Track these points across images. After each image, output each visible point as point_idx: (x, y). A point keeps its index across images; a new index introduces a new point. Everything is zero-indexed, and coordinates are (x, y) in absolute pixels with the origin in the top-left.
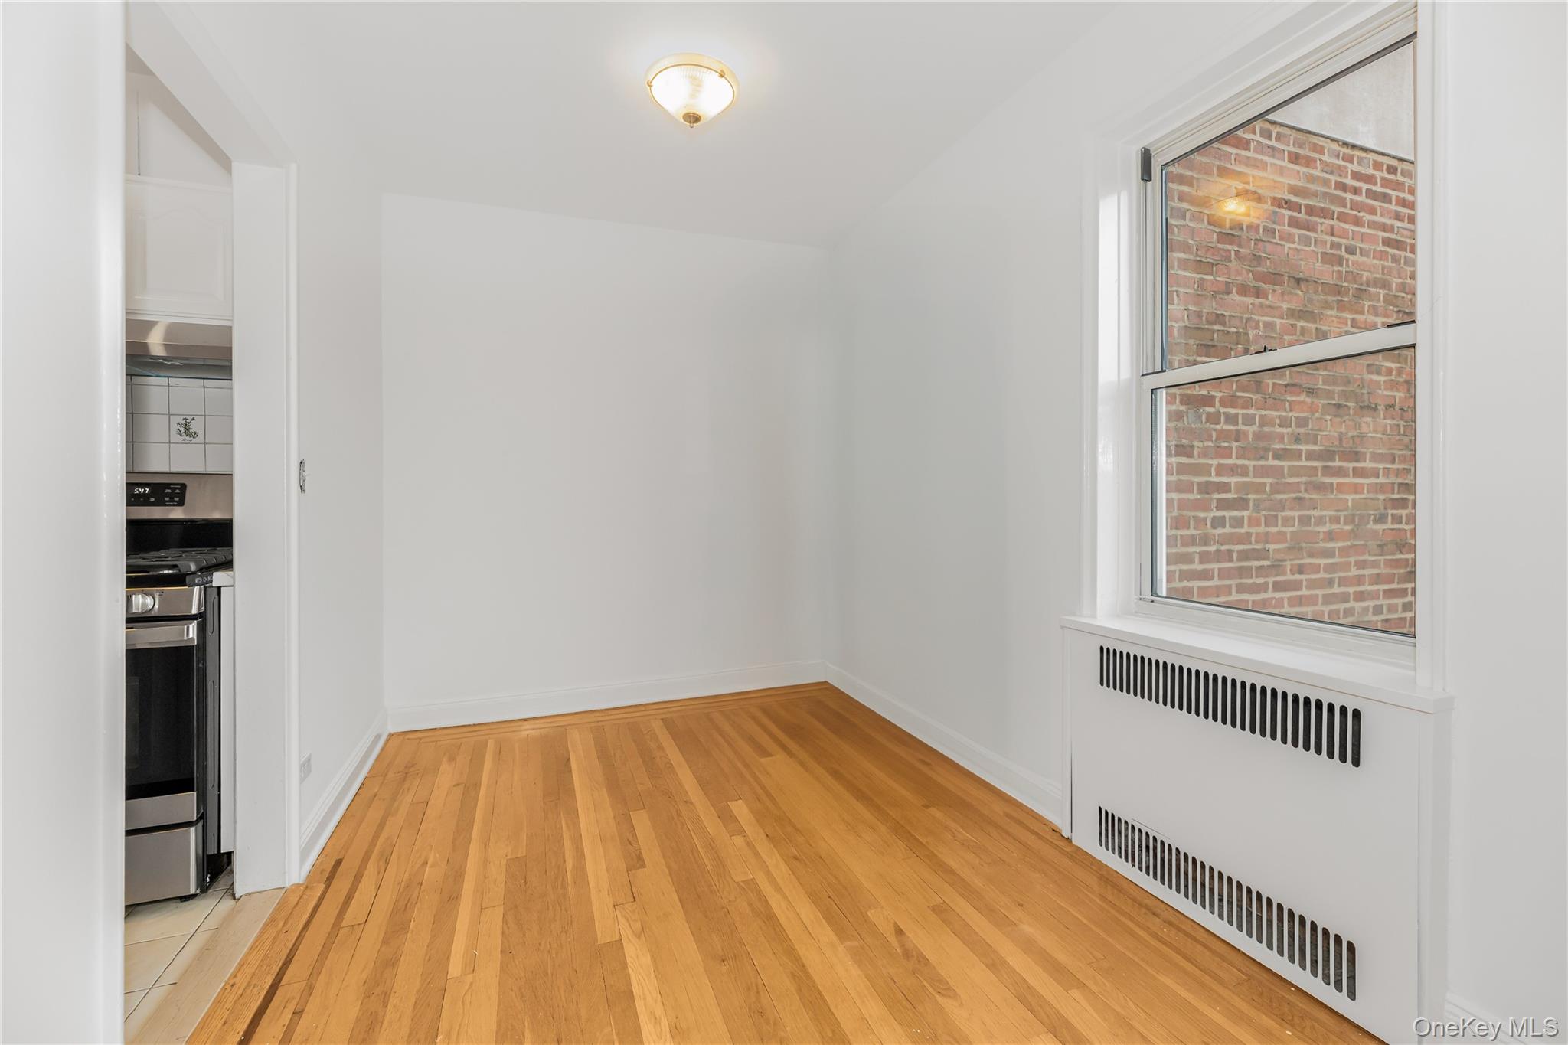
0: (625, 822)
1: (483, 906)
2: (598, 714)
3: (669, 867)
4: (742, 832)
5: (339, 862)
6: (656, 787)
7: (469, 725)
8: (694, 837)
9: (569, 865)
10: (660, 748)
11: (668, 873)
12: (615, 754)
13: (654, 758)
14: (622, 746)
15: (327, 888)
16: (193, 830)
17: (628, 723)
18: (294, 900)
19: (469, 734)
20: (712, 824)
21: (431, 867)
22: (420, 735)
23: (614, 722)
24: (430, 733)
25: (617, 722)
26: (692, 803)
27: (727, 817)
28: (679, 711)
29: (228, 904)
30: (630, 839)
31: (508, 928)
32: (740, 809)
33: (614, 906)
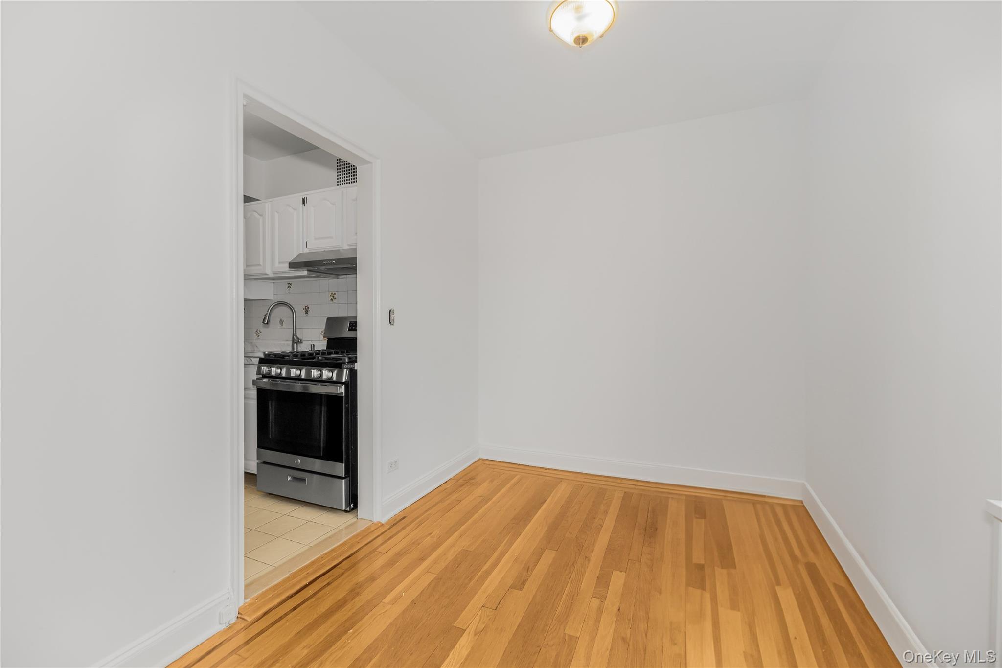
0: (538, 555)
1: (429, 571)
2: (588, 477)
3: (534, 597)
4: (602, 598)
5: (404, 518)
6: (577, 538)
7: (516, 464)
8: (569, 585)
9: (485, 568)
10: (606, 512)
11: (530, 602)
12: (574, 507)
13: (595, 518)
14: (583, 503)
15: (389, 529)
16: (344, 480)
17: (600, 489)
18: (373, 529)
19: (510, 469)
20: (588, 583)
21: (431, 537)
22: (491, 463)
23: (592, 485)
24: (495, 463)
25: (594, 485)
26: (589, 560)
27: (603, 581)
28: (643, 490)
29: (355, 519)
30: (530, 568)
31: (427, 589)
32: (618, 579)
33: (483, 606)
